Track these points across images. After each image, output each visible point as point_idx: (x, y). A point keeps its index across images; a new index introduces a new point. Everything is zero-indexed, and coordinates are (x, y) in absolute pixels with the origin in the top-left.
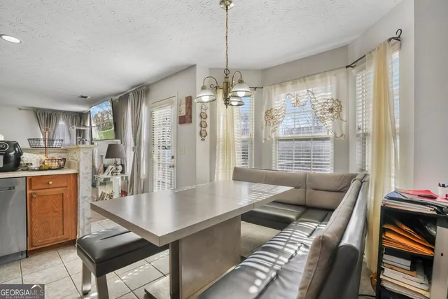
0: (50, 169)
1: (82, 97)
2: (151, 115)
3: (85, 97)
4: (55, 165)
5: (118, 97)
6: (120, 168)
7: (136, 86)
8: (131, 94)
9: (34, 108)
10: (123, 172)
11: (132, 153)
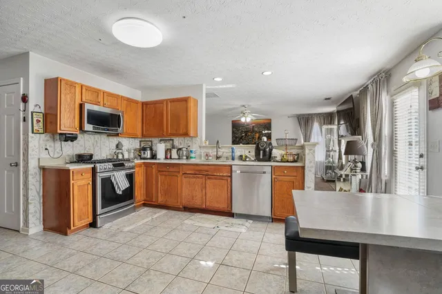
0: (288, 161)
1: (326, 99)
2: (393, 104)
3: (329, 99)
4: (291, 158)
5: (358, 92)
6: (360, 165)
7: (374, 75)
8: (370, 86)
9: (297, 115)
10: (363, 169)
11: (372, 150)
